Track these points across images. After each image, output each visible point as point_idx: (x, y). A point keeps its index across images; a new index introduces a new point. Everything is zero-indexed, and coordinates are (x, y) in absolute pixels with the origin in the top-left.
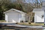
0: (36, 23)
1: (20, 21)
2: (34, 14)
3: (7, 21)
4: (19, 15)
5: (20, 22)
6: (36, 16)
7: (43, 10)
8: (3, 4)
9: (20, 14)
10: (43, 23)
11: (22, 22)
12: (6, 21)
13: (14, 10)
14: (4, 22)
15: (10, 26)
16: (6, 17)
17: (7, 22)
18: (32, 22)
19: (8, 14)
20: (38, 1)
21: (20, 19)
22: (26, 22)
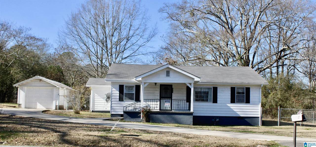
0: (93, 111)
1: (56, 106)
2: (88, 90)
3: (23, 106)
4: (52, 91)
5: (56, 109)
6: (94, 96)
7: (110, 82)
8: (14, 63)
9: (55, 88)
10: (109, 112)
11: (61, 108)
12: (19, 105)
13: (41, 80)
14: (14, 107)
15: (24, 118)
16: (21, 96)
17: (23, 109)
18: (83, 108)
19: (26, 88)
20: (104, 61)
21: (54, 102)
22: (70, 108)
